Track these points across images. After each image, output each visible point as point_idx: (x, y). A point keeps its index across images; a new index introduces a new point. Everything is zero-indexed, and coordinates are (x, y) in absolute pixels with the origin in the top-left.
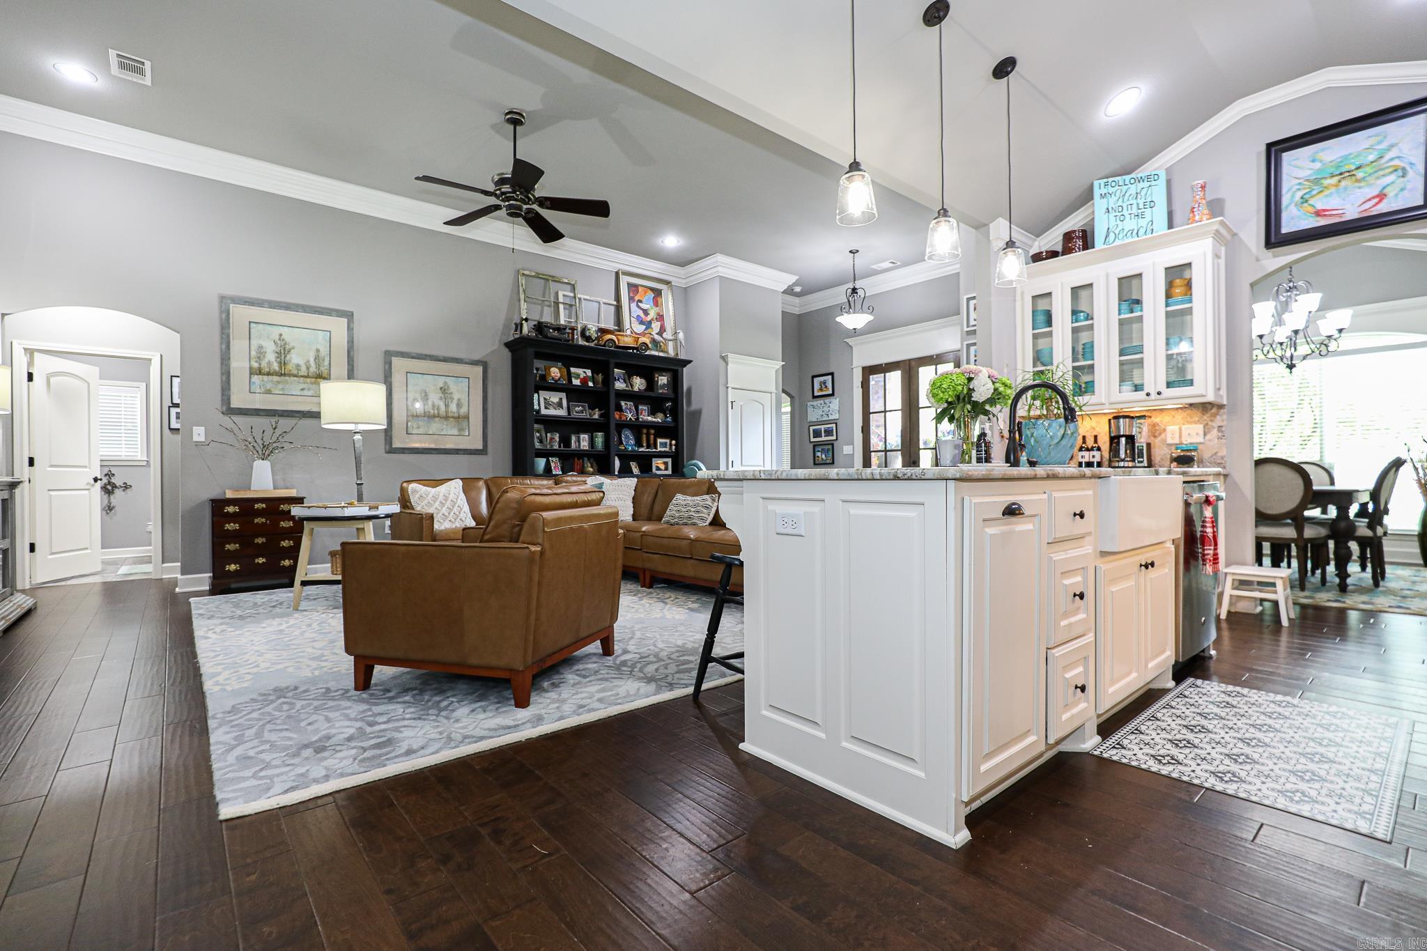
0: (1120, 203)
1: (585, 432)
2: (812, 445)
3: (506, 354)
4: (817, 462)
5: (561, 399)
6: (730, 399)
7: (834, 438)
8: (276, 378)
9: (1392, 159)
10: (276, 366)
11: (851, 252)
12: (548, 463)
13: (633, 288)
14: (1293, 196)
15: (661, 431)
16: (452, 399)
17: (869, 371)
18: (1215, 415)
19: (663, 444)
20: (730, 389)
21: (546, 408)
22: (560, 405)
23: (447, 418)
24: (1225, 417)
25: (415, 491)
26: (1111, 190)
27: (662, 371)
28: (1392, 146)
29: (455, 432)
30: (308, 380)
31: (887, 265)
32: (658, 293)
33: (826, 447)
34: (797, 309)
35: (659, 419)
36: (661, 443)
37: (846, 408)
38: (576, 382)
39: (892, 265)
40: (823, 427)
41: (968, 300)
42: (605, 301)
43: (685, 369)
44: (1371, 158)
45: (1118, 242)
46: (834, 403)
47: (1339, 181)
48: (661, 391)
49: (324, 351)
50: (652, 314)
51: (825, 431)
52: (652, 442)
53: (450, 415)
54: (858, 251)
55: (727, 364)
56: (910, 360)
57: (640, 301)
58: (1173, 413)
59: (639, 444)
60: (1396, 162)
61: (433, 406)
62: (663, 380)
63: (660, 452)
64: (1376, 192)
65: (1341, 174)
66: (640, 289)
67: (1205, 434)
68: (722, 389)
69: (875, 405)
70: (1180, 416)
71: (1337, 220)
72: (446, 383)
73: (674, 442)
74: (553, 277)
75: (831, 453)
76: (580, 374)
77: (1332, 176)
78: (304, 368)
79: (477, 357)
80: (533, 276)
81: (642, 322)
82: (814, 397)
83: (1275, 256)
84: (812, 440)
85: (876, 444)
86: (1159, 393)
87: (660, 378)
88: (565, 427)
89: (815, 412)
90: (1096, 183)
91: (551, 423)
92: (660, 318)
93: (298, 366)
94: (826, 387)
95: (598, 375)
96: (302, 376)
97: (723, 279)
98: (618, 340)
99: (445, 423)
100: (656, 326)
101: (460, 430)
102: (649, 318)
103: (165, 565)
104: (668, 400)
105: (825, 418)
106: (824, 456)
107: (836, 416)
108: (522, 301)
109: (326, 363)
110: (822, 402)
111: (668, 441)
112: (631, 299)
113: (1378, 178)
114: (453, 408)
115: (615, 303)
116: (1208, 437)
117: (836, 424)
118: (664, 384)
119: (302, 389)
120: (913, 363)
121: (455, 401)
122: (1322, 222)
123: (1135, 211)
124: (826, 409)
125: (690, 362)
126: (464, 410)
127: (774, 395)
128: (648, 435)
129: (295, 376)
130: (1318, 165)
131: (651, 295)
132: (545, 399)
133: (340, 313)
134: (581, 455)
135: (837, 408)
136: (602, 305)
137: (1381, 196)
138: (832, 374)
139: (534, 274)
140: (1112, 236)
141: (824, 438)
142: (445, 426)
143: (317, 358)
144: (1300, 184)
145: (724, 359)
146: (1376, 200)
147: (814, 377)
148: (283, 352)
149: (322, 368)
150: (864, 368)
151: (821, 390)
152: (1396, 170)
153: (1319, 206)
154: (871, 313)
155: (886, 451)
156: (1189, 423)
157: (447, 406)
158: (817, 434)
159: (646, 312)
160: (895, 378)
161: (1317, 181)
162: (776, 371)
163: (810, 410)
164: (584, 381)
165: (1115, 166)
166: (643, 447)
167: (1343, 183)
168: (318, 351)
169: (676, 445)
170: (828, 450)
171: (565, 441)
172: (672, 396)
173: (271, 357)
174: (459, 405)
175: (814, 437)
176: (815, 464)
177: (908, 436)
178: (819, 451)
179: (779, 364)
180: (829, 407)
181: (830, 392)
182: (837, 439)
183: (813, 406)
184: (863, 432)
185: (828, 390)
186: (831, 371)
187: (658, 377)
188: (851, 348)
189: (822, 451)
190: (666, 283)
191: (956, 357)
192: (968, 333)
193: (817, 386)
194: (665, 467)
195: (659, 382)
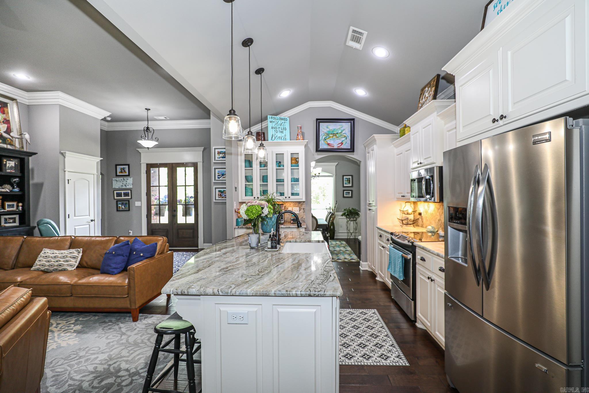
0: (276, 126)
2: (116, 201)
4: (118, 209)
6: (67, 178)
7: (130, 197)
9: (344, 133)
11: (146, 109)
14: (322, 137)
15: (9, 197)
17: (150, 166)
18: (302, 205)
19: (11, 206)
20: (67, 173)
24: (305, 205)
26: (273, 120)
27: (10, 158)
28: (344, 130)
31: (163, 118)
32: (5, 105)
33: (125, 202)
34: (106, 128)
35: (7, 188)
36: (8, 205)
37: (137, 183)
39: (165, 118)
40: (123, 192)
41: (215, 149)
43: (30, 158)
44: (340, 131)
45: (275, 141)
46: (130, 180)
47: (333, 136)
48: (9, 171)
51: (124, 194)
54: (150, 109)
55: (65, 157)
56: (172, 164)
58: (290, 203)
60: (344, 134)
62: (11, 164)
64: (341, 142)
65: (333, 134)
67: (300, 211)
68: (61, 171)
69: (154, 182)
70: (292, 204)
71: (332, 148)
73: (20, 204)
75: (127, 205)
77: (331, 134)
82: (117, 176)
83: (318, 155)
84: (116, 198)
85: (154, 201)
86: (289, 197)
87: (8, 162)
89: (117, 184)
90: (269, 116)
92: (7, 122)
94: (125, 171)
97: (61, 107)
100: (4, 127)
104: (15, 177)
105: (124, 187)
106: (123, 207)
107: (131, 187)
110: (122, 179)
111: (15, 203)
113: (341, 138)
116: (300, 212)
117: (131, 190)
118: (12, 167)
120: (174, 165)
122: (329, 147)
123: (280, 130)
124: (125, 183)
125: (35, 154)
127: (96, 176)
130: (328, 130)
135: (132, 182)
137: (342, 143)
138: (129, 165)
140: (274, 138)
141: (123, 197)
144: (324, 134)
145: (63, 155)
146: (341, 144)
147: (116, 165)
150: (147, 165)
152: (345, 137)
153: (329, 142)
154: (157, 141)
155: (159, 205)
156: (295, 207)
158: (119, 195)
160: (164, 172)
161: (328, 134)
162: (97, 163)
163: (114, 183)
165: (274, 112)
167: (334, 137)
169: (22, 206)
170: (126, 204)
172: (19, 174)
175: (117, 197)
176: (117, 210)
177: (172, 199)
178: (120, 204)
179: (99, 159)
180: (127, 181)
181: (127, 174)
182: (131, 198)
183: (116, 181)
184: (147, 195)
185: (126, 173)
186: (128, 163)
187: (6, 162)
188: (140, 153)
189: (122, 204)
190: (13, 99)
191: (195, 165)
192: (215, 163)
193: (119, 170)
194: (13, 221)
195: (8, 165)
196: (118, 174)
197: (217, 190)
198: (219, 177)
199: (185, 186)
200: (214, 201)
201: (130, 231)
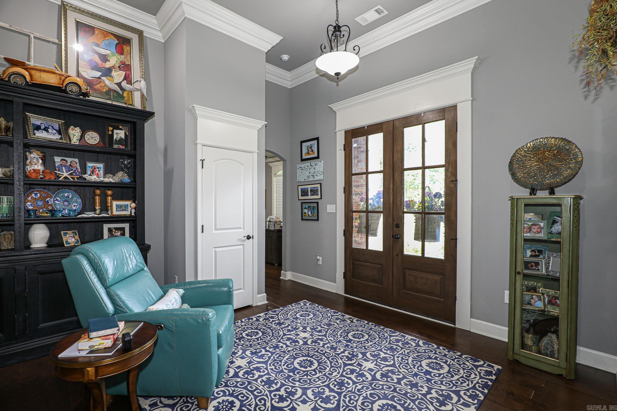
2: (300, 203)
6: (199, 157)
7: (319, 197)
13: (85, 28)
15: (120, 192)
17: (351, 135)
19: (121, 207)
20: (199, 147)
27: (117, 123)
31: (374, 15)
32: (124, 41)
33: (312, 205)
34: (289, 83)
35: (116, 178)
36: (117, 206)
37: (331, 170)
39: (378, 15)
40: (309, 187)
42: (38, 35)
43: (146, 122)
46: (320, 166)
50: (114, 61)
51: (311, 191)
52: (109, 205)
55: (196, 118)
57: (95, 44)
66: (98, 32)
68: (189, 144)
69: (358, 166)
73: (133, 205)
75: (316, 211)
81: (96, 68)
82: (302, 160)
84: (301, 198)
85: (358, 203)
89: (303, 174)
92: (125, 67)
94: (312, 151)
98: (31, 75)
100: (118, 75)
102: (108, 65)
105: (311, 179)
106: (310, 213)
107: (321, 177)
110: (309, 164)
111: (129, 204)
115: (56, 40)
120: (396, 124)
124: (312, 171)
125: (152, 114)
127: (256, 155)
128: (103, 196)
131: (113, 40)
135: (322, 169)
136: (33, 40)
138: (317, 139)
141: (310, 197)
145: (193, 112)
147: (302, 142)
150: (346, 132)
155: (367, 212)
158: (304, 193)
159: (103, 57)
162: (258, 130)
163: (299, 171)
169: (135, 208)
175: (302, 196)
176: (302, 219)
177: (391, 198)
178: (306, 208)
179: (262, 123)
180: (315, 168)
181: (316, 155)
182: (321, 198)
183: (302, 168)
184: (344, 192)
185: (314, 153)
186: (317, 136)
187: (112, 131)
188: (335, 112)
191: (449, 115)
193: (304, 151)
194: (121, 234)
195: (115, 136)
201: (318, 258)
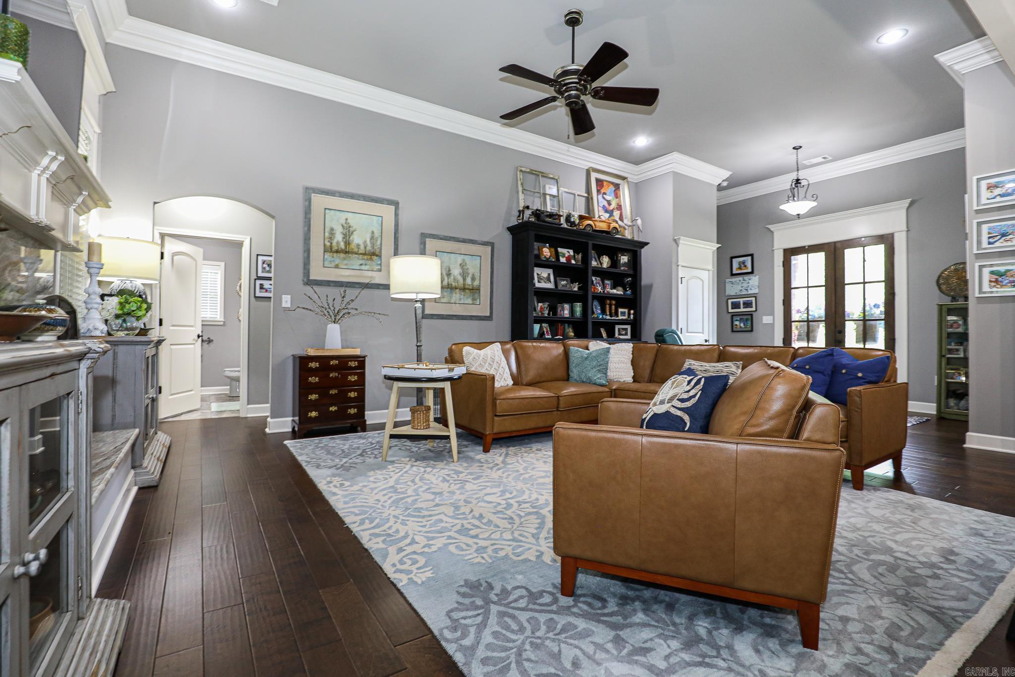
1: (567, 302)
2: (730, 315)
3: (508, 238)
4: (735, 329)
5: (549, 274)
6: (680, 276)
7: (754, 309)
8: (342, 255)
10: (342, 245)
11: (794, 148)
12: (541, 328)
13: (600, 182)
15: (621, 302)
16: (468, 274)
17: (790, 253)
19: (623, 314)
20: (680, 267)
21: (539, 282)
22: (548, 279)
23: (464, 289)
25: (469, 353)
27: (624, 251)
29: (470, 301)
30: (366, 257)
31: (820, 160)
32: (617, 186)
33: (745, 317)
35: (618, 291)
36: (621, 312)
37: (767, 284)
38: (563, 260)
39: (823, 160)
40: (741, 300)
41: (979, 180)
42: (579, 193)
43: (643, 250)
46: (754, 280)
48: (622, 268)
49: (377, 234)
50: (614, 205)
51: (744, 303)
52: (613, 311)
53: (467, 287)
54: (801, 147)
55: (678, 246)
56: (835, 243)
57: (604, 193)
59: (603, 312)
61: (454, 279)
62: (624, 259)
63: (622, 319)
66: (605, 184)
68: (674, 267)
69: (798, 279)
72: (464, 260)
73: (632, 312)
74: (542, 173)
75: (749, 323)
76: (566, 253)
78: (362, 247)
79: (486, 239)
80: (528, 172)
81: (606, 211)
82: (733, 275)
84: (730, 310)
87: (622, 257)
88: (554, 297)
89: (734, 287)
91: (543, 295)
92: (619, 207)
93: (358, 246)
94: (745, 266)
95: (578, 254)
96: (361, 254)
97: (676, 174)
98: (595, 225)
99: (463, 293)
100: (616, 214)
101: (474, 299)
102: (611, 208)
103: (249, 406)
104: (628, 276)
105: (744, 292)
106: (742, 325)
107: (756, 291)
108: (520, 193)
109: (379, 243)
110: (742, 279)
111: (626, 310)
112: (598, 191)
114: (469, 281)
115: (586, 195)
117: (756, 297)
118: (625, 263)
119: (361, 265)
120: (838, 245)
121: (470, 276)
124: (745, 285)
125: (647, 244)
126: (476, 283)
127: (711, 272)
128: (610, 305)
129: (356, 254)
131: (612, 188)
132: (538, 274)
133: (390, 202)
134: (564, 321)
135: (757, 284)
136: (577, 197)
138: (752, 255)
139: (528, 170)
141: (742, 310)
142: (462, 297)
143: (372, 238)
145: (676, 242)
147: (732, 258)
148: (348, 232)
149: (375, 247)
150: (785, 251)
151: (740, 268)
154: (814, 200)
155: (808, 321)
157: (464, 280)
158: (736, 305)
159: (609, 203)
160: (819, 260)
162: (713, 252)
163: (728, 286)
164: (569, 259)
166: (607, 315)
168: (373, 233)
169: (634, 314)
170: (747, 320)
171: (553, 309)
172: (631, 272)
173: (339, 237)
174: (473, 279)
175: (732, 308)
176: (733, 331)
177: (834, 308)
178: (737, 320)
179: (715, 246)
180: (748, 283)
181: (750, 270)
182: (756, 310)
183: (732, 283)
184: (784, 304)
185: (747, 268)
186: (750, 253)
187: (620, 257)
188: (772, 232)
189: (741, 320)
190: (624, 178)
191: (887, 241)
192: (978, 212)
193: (735, 266)
194: (625, 333)
195: (622, 261)
196: (735, 272)
197: (986, 271)
198: (991, 240)
199: (864, 283)
200: (977, 295)
